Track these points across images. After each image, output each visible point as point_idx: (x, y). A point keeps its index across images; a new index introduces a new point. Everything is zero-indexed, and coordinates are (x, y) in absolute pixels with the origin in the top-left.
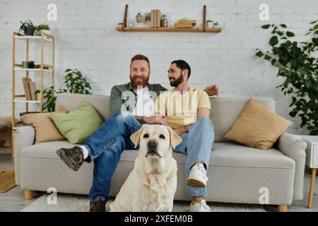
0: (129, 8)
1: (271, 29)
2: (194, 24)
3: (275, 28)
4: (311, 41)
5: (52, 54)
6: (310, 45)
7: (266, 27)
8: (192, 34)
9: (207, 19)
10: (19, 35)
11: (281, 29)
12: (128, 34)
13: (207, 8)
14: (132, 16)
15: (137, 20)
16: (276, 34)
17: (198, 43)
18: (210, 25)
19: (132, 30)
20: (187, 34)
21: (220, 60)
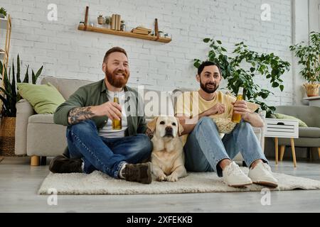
0: (89, 9)
2: (149, 32)
3: (213, 43)
9: (159, 30)
13: (158, 21)
16: (213, 49)
17: (150, 49)
18: (162, 36)
20: (141, 40)
21: (168, 66)
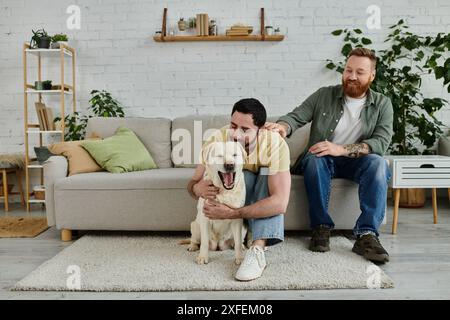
0: (168, 12)
1: (343, 35)
2: (250, 31)
3: (349, 34)
4: (391, 49)
5: (71, 72)
6: (390, 53)
7: (337, 33)
8: (248, 43)
9: (265, 25)
10: (30, 48)
11: (356, 36)
12: (168, 44)
13: (265, 11)
14: (172, 22)
15: (180, 27)
16: (349, 42)
17: (256, 54)
18: (270, 32)
19: (173, 40)
20: (242, 43)
21: (283, 74)
